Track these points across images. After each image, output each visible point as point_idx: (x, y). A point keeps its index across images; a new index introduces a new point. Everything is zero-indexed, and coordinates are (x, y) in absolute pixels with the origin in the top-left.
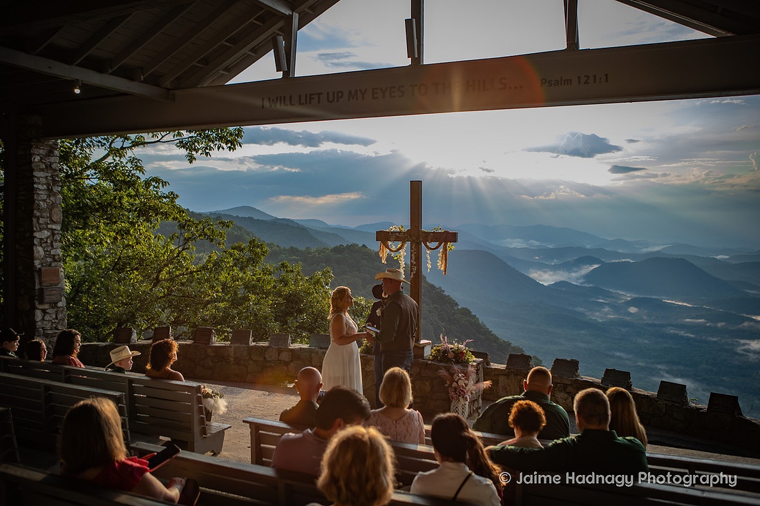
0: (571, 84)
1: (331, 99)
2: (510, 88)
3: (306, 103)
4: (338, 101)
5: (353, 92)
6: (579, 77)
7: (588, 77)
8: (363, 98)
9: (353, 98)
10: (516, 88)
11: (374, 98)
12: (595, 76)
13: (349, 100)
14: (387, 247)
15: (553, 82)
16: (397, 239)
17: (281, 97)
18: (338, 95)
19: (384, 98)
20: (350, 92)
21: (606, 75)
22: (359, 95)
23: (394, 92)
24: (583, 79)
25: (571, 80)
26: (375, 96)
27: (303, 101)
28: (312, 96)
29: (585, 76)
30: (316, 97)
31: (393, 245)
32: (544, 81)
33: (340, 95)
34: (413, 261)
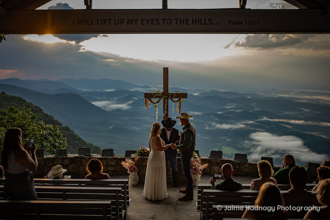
0: (242, 24)
1: (117, 22)
2: (214, 24)
3: (102, 24)
4: (121, 24)
5: (130, 21)
6: (246, 21)
7: (250, 22)
8: (136, 24)
9: (130, 23)
10: (216, 24)
11: (142, 24)
12: (253, 21)
13: (128, 24)
14: (151, 101)
15: (234, 23)
16: (157, 97)
17: (85, 20)
18: (121, 21)
19: (148, 24)
20: (128, 20)
21: (258, 21)
22: (134, 22)
23: (154, 22)
24: (248, 22)
25: (242, 22)
26: (143, 23)
27: (100, 22)
28: (105, 21)
29: (249, 21)
30: (108, 21)
31: (155, 100)
32: (230, 22)
33: (122, 21)
34: (165, 108)
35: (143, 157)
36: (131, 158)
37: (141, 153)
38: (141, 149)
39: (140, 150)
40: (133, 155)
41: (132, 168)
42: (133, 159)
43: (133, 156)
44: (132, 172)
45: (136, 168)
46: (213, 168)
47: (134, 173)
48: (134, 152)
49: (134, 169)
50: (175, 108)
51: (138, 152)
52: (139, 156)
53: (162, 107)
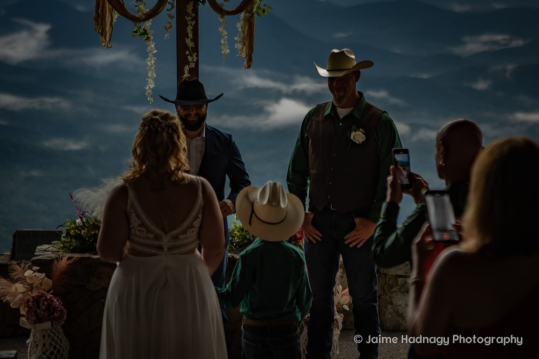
14: (124, 13)
34: (188, 41)
35: (87, 255)
36: (35, 263)
37: (78, 237)
38: (78, 221)
39: (77, 228)
40: (45, 247)
41: (38, 303)
42: (45, 266)
43: (45, 251)
44: (40, 320)
45: (56, 302)
46: (391, 303)
47: (47, 325)
48: (49, 237)
49: (50, 308)
50: (231, 43)
51: (68, 234)
52: (73, 251)
53: (170, 36)
